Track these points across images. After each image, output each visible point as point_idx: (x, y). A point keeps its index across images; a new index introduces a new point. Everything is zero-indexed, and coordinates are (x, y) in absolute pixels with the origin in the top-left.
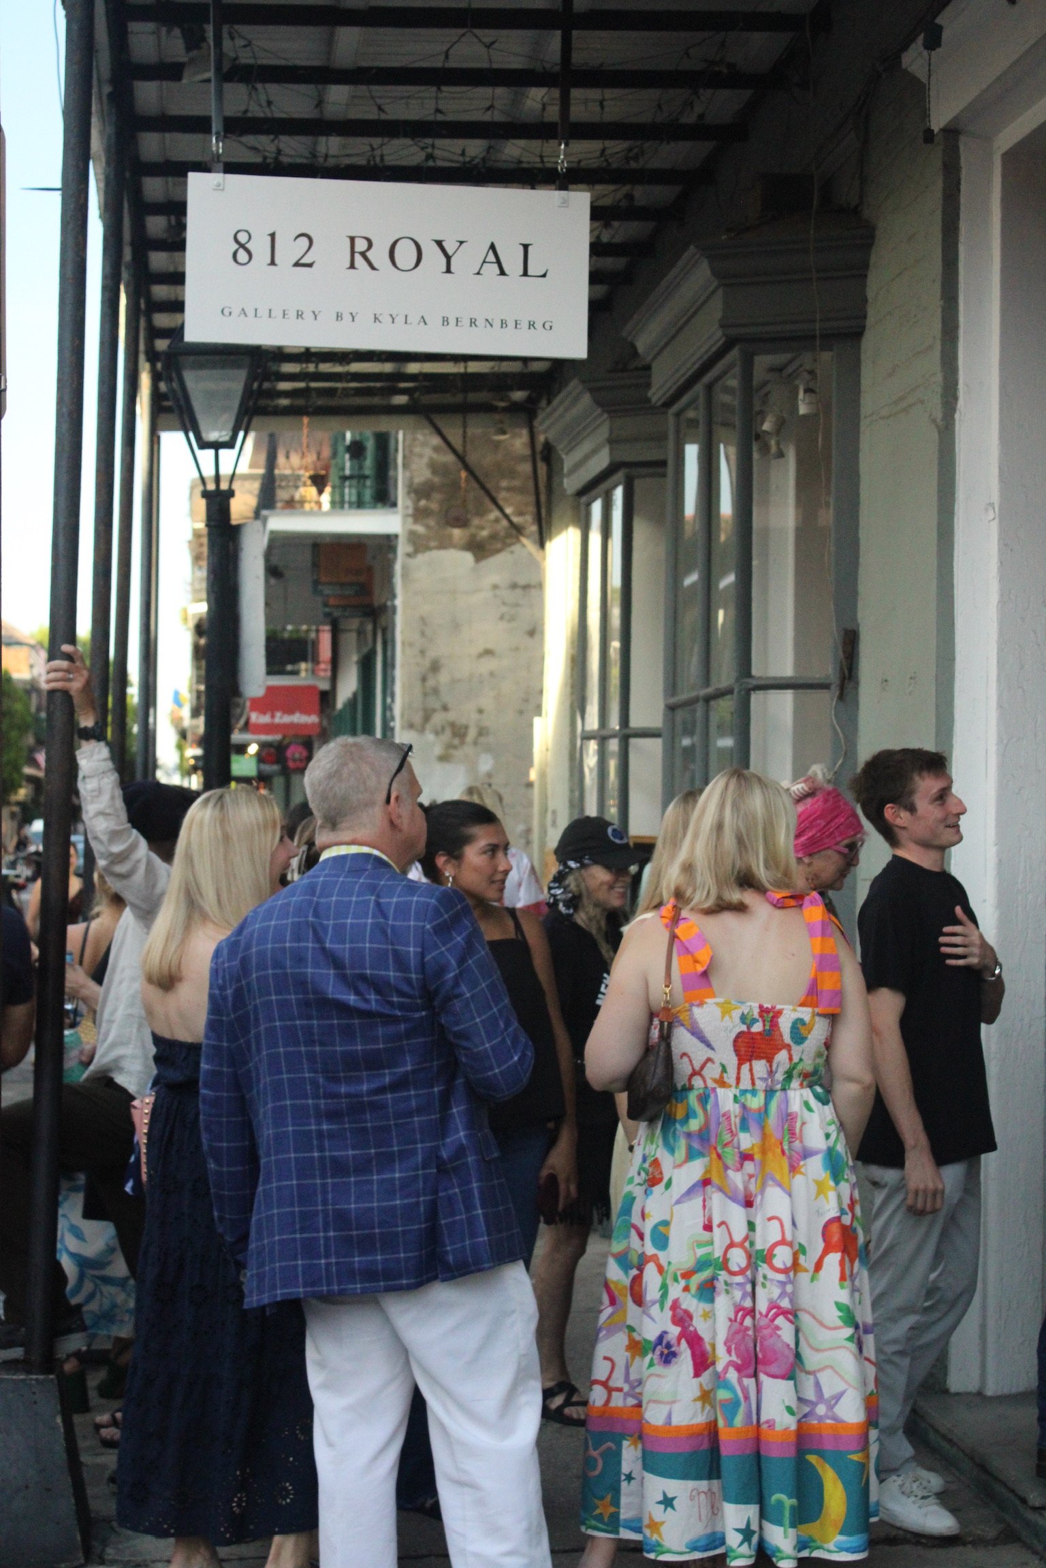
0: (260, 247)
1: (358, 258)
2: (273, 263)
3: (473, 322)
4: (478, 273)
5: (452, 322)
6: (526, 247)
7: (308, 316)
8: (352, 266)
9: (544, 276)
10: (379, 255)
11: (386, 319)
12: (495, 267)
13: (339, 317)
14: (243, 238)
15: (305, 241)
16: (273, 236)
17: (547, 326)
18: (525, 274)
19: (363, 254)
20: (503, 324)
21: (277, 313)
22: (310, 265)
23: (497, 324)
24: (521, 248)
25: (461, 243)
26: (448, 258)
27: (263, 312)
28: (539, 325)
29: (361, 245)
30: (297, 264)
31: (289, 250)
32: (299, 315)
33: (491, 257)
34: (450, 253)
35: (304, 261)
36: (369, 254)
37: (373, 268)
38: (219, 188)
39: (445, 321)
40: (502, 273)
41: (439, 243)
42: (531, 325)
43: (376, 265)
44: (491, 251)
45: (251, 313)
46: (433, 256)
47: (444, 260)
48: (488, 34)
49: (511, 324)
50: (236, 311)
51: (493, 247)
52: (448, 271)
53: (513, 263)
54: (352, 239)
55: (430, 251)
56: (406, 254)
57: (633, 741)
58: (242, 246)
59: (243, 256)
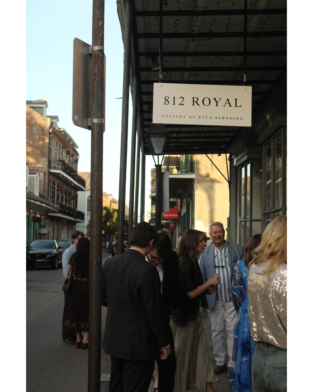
0: (171, 100)
1: (195, 102)
2: (174, 104)
3: (223, 118)
4: (224, 106)
5: (218, 118)
6: (236, 100)
7: (183, 117)
8: (193, 105)
10: (200, 102)
11: (202, 117)
12: (229, 105)
13: (190, 117)
14: (167, 98)
15: (182, 99)
16: (174, 98)
17: (241, 119)
18: (236, 106)
19: (196, 102)
20: (231, 118)
21: (175, 116)
22: (183, 105)
23: (229, 118)
24: (235, 100)
25: (220, 99)
26: (217, 102)
27: (172, 116)
29: (196, 99)
30: (180, 104)
31: (178, 101)
32: (181, 117)
33: (227, 102)
34: (217, 101)
35: (182, 103)
37: (198, 105)
38: (161, 86)
39: (216, 118)
40: (230, 106)
41: (215, 99)
42: (238, 119)
43: (199, 105)
44: (227, 101)
45: (169, 116)
46: (213, 102)
47: (216, 103)
48: (222, 58)
49: (233, 118)
50: (165, 116)
51: (228, 100)
52: (217, 105)
53: (233, 103)
54: (193, 98)
55: (213, 101)
56: (206, 102)
57: (253, 222)
58: (167, 100)
59: (167, 103)
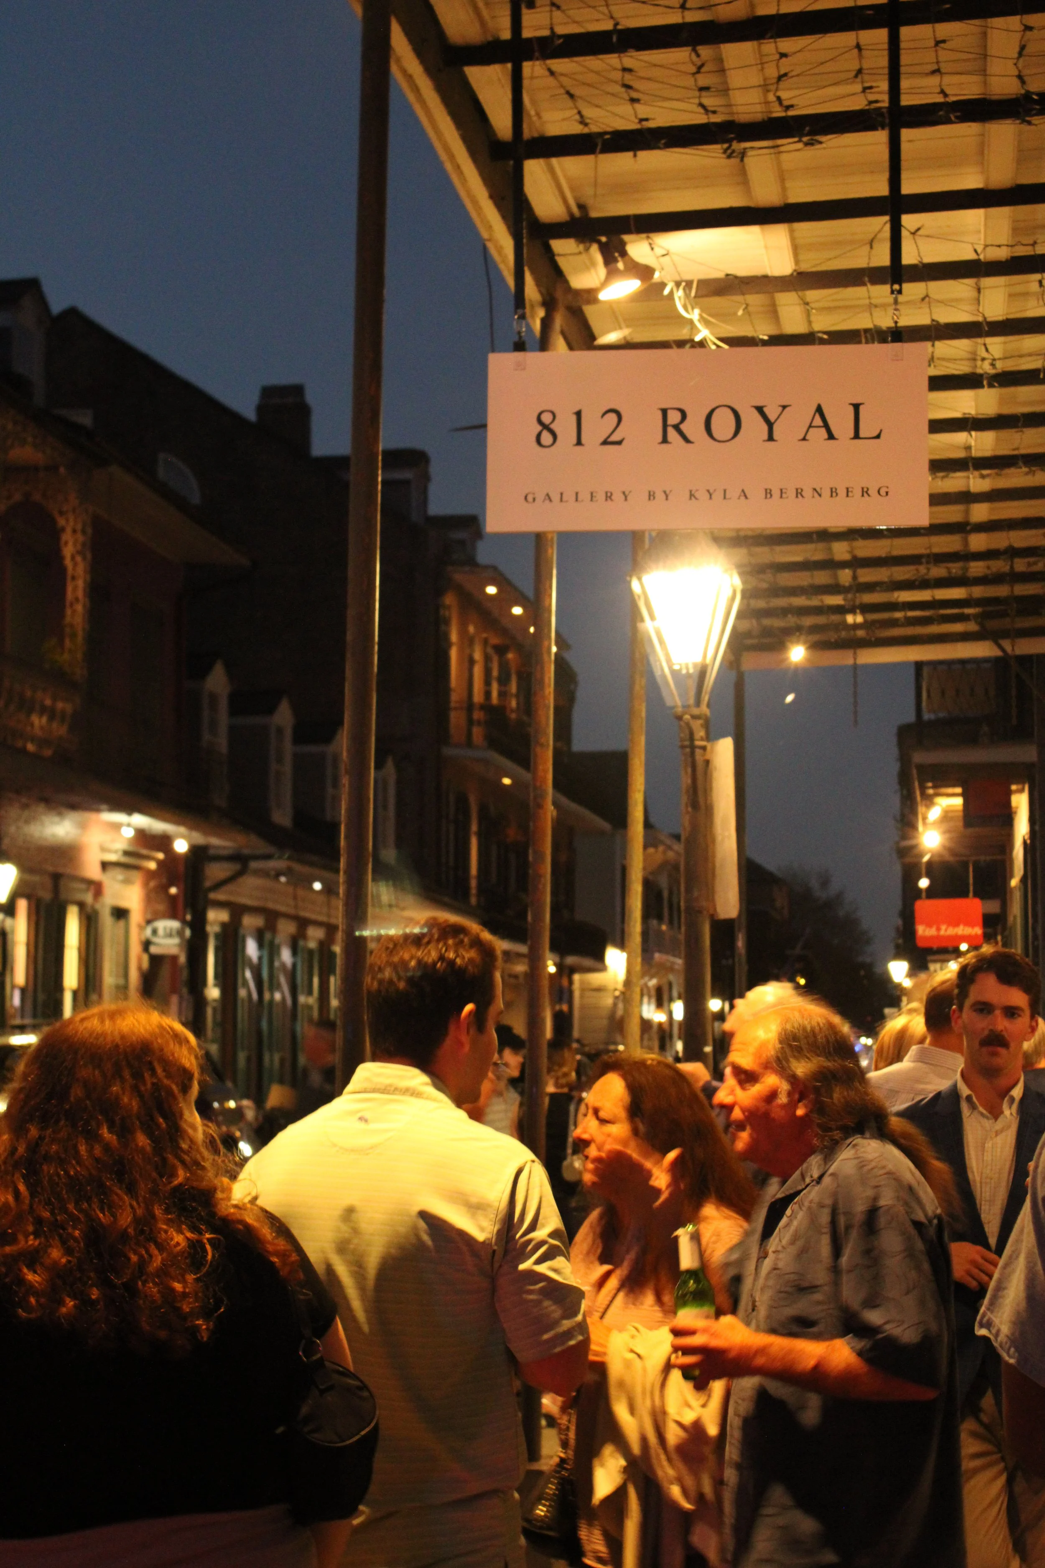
0: (565, 427)
1: (672, 433)
2: (579, 443)
3: (799, 493)
4: (804, 439)
5: (776, 493)
6: (856, 407)
7: (618, 497)
8: (665, 440)
9: (878, 437)
10: (694, 427)
11: (703, 495)
12: (823, 430)
13: (651, 496)
14: (546, 418)
15: (613, 417)
16: (578, 414)
17: (883, 492)
18: (857, 436)
19: (677, 427)
20: (833, 492)
21: (585, 496)
22: (619, 443)
23: (826, 493)
24: (851, 409)
25: (784, 407)
26: (770, 425)
27: (570, 496)
28: (873, 492)
29: (674, 418)
30: (605, 442)
31: (597, 428)
32: (609, 497)
33: (818, 421)
34: (772, 419)
35: (615, 438)
36: (682, 427)
37: (687, 440)
38: (520, 368)
39: (768, 493)
40: (831, 436)
41: (760, 410)
42: (865, 492)
43: (691, 438)
44: (817, 415)
45: (556, 497)
46: (753, 424)
47: (765, 428)
49: (842, 492)
50: (540, 497)
51: (819, 410)
52: (771, 438)
53: (842, 424)
54: (664, 412)
55: (752, 420)
56: (723, 423)
58: (546, 427)
59: (546, 438)
